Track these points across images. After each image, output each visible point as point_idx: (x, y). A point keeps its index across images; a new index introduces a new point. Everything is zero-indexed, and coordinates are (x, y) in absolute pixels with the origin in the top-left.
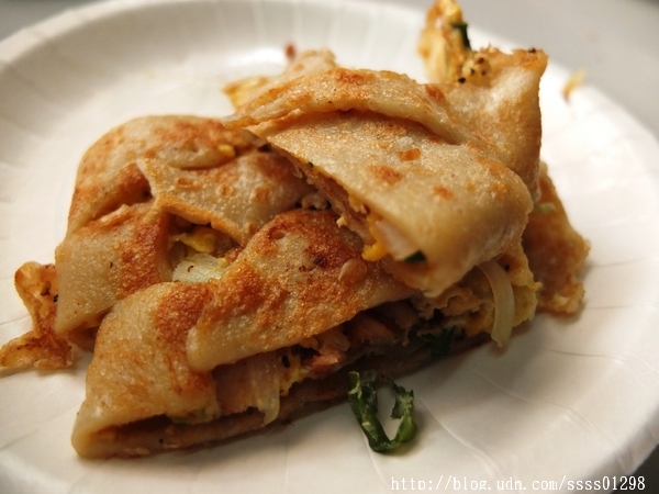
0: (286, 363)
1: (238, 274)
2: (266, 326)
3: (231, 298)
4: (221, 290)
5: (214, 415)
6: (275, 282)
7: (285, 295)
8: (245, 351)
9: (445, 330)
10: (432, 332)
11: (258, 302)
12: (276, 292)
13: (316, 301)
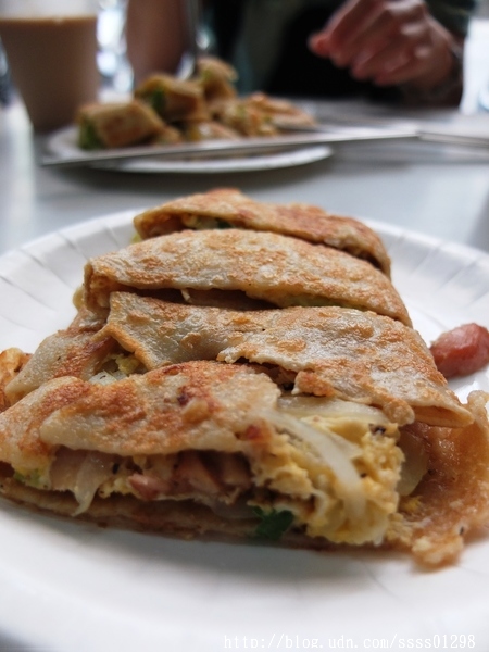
0: (115, 470)
1: (119, 388)
2: (111, 432)
3: (100, 401)
4: (99, 393)
5: (45, 486)
6: (142, 404)
7: (142, 416)
8: (85, 444)
9: (274, 511)
10: (262, 507)
11: (119, 413)
12: (138, 411)
13: (160, 428)
